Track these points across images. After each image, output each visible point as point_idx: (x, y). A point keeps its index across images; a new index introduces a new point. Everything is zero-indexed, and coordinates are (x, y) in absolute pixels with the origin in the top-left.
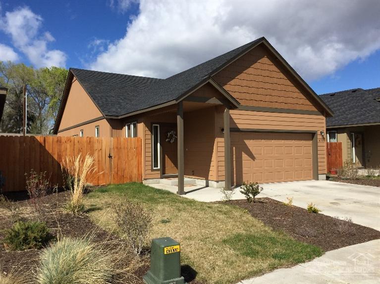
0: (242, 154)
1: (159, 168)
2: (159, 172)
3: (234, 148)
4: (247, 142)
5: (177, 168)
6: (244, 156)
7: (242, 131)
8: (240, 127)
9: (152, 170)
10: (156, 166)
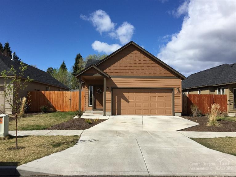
0: (121, 100)
1: (92, 105)
2: (92, 107)
3: (116, 97)
4: (124, 94)
5: (103, 106)
6: (122, 101)
7: (119, 88)
8: (118, 86)
9: (89, 106)
10: (91, 104)
